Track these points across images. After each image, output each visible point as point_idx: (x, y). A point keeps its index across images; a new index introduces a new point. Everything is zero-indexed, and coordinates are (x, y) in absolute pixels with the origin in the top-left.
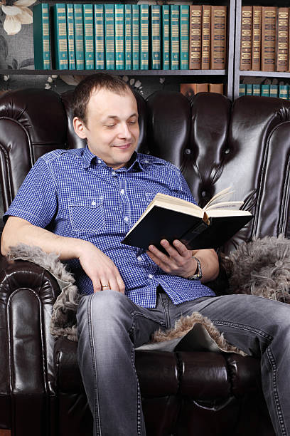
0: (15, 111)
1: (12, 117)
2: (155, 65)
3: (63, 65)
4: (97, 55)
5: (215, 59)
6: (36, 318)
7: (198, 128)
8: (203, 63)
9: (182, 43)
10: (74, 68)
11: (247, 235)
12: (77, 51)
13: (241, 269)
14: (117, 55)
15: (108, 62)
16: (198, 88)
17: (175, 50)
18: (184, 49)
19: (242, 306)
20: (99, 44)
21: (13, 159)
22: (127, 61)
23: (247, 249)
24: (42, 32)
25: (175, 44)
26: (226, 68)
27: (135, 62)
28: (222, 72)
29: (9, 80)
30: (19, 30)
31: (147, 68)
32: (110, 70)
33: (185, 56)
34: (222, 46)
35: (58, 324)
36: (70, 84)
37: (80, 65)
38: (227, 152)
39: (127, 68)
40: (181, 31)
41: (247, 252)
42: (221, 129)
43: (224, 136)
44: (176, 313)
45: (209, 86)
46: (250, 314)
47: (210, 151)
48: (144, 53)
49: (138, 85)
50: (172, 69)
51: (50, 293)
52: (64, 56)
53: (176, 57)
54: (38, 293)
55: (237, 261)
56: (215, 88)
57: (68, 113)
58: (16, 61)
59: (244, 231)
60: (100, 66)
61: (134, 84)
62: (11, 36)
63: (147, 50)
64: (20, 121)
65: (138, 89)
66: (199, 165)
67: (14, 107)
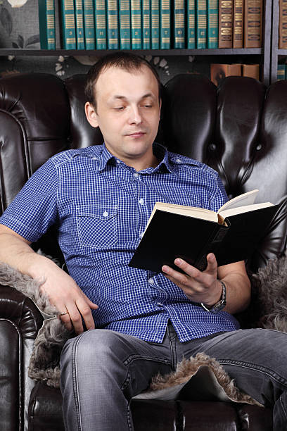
0: (7, 101)
1: (4, 109)
2: (178, 43)
3: (70, 45)
4: (109, 32)
5: (249, 35)
6: (15, 356)
7: (225, 119)
8: (235, 41)
9: (210, 17)
10: (83, 48)
11: (279, 248)
12: (86, 28)
13: (269, 291)
14: (133, 32)
15: (123, 40)
16: (229, 70)
17: (201, 25)
18: (212, 24)
19: (258, 343)
20: (112, 19)
21: (5, 158)
22: (145, 39)
23: (278, 267)
24: (46, 6)
25: (201, 18)
26: (262, 46)
27: (154, 40)
28: (257, 51)
29: (14, 60)
30: (25, 2)
31: (168, 47)
32: (125, 50)
33: (214, 32)
34: (258, 20)
35: (39, 364)
36: (84, 63)
37: (90, 44)
38: (259, 148)
39: (145, 48)
40: (209, 4)
41: (278, 270)
42: (251, 121)
43: (255, 130)
44: (185, 349)
45: (242, 68)
46: (266, 352)
47: (239, 147)
48: (166, 29)
49: (163, 64)
50: (199, 48)
51: (32, 325)
52: (71, 33)
53: (203, 33)
54: (18, 326)
55: (266, 280)
56: (250, 71)
57: (71, 103)
58: (21, 37)
59: (277, 243)
60: (113, 45)
61: (159, 64)
62: (17, 9)
63: (168, 26)
64: (13, 113)
65: (163, 69)
66: (225, 164)
67: (6, 97)
